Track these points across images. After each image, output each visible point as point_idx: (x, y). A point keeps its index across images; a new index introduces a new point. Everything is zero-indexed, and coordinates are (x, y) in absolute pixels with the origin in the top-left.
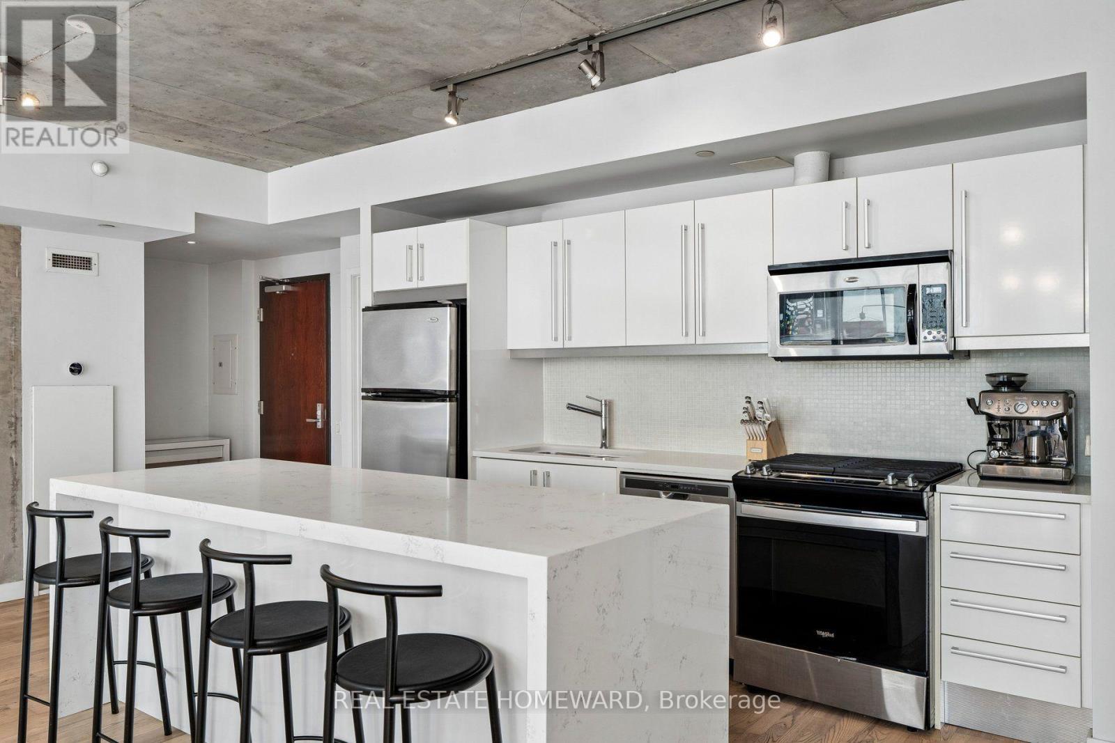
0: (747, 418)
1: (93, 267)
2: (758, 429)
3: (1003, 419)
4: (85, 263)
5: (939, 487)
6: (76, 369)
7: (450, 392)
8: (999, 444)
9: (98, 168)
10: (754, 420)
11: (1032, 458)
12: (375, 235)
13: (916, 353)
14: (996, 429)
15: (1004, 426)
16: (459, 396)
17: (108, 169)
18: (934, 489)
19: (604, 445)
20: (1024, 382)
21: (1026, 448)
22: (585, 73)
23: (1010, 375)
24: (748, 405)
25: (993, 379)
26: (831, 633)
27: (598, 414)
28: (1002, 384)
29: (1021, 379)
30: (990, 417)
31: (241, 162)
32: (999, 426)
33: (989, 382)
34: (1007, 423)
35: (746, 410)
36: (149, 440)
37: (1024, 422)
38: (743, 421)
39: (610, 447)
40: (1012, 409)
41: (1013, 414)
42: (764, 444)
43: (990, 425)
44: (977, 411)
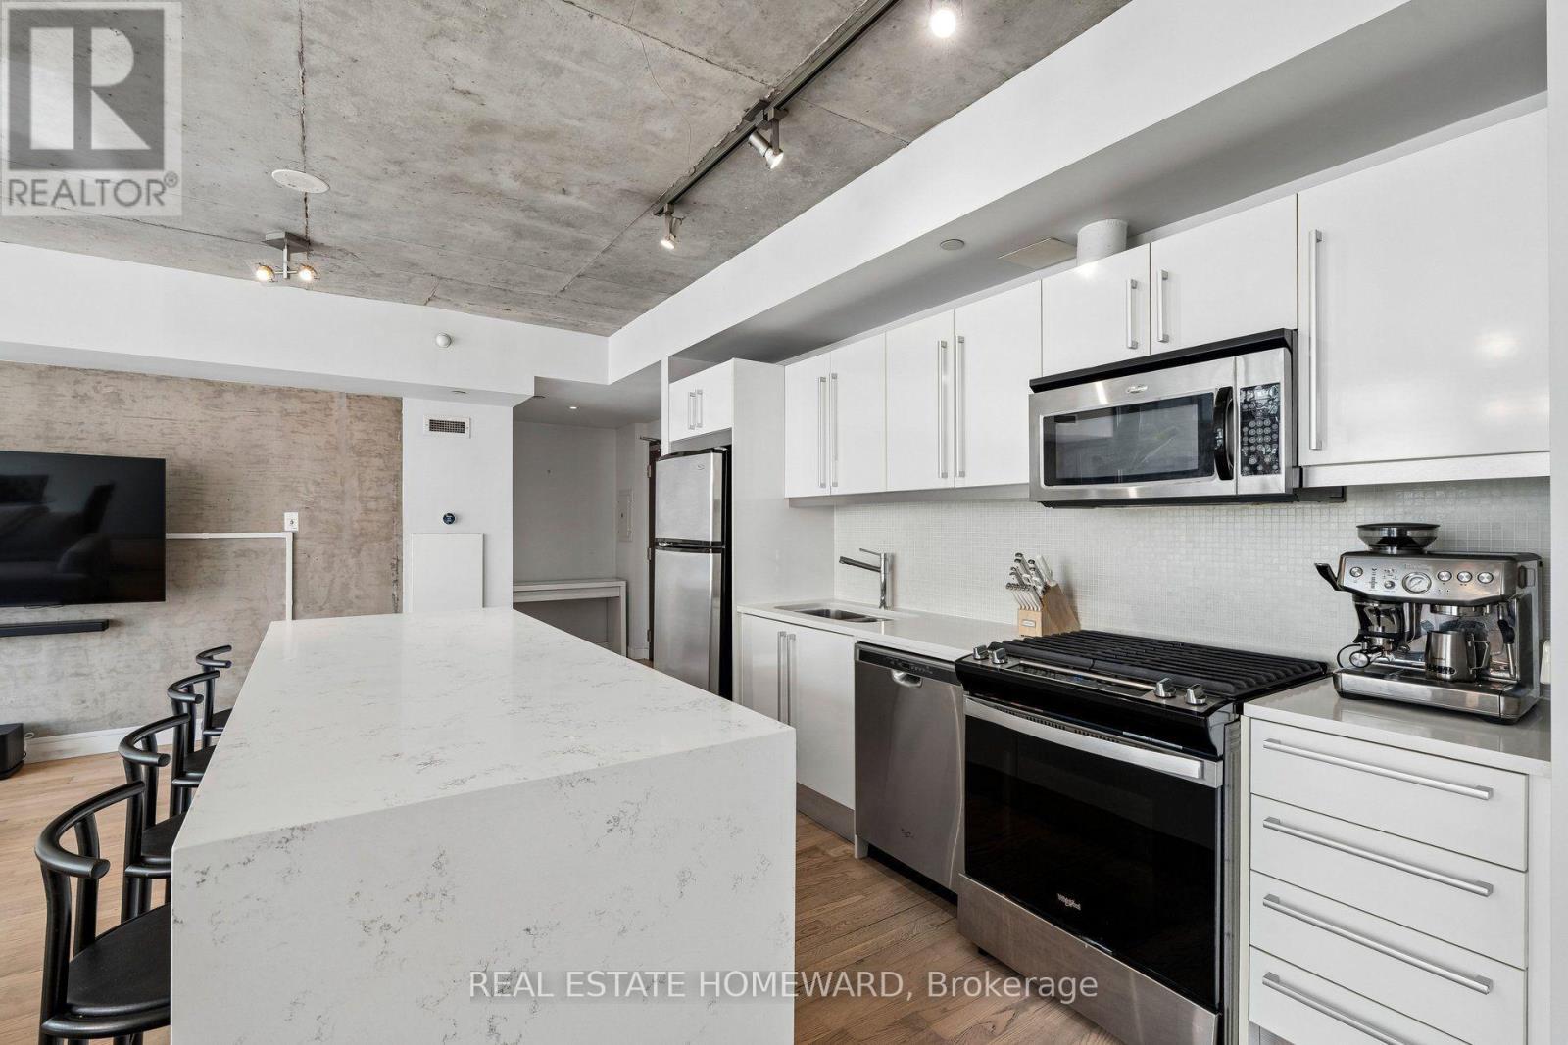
0: (1016, 581)
1: (466, 431)
2: (1028, 596)
3: (1384, 600)
4: (459, 427)
5: (1248, 707)
6: (450, 519)
7: (714, 543)
8: (1379, 641)
9: (441, 340)
10: (1022, 585)
11: (1441, 669)
12: (672, 385)
13: (1232, 492)
14: (1372, 617)
15: (1387, 613)
16: (723, 548)
17: (450, 340)
18: (1239, 710)
19: (883, 604)
20: (1430, 539)
21: (1430, 653)
22: (756, 149)
23: (1403, 527)
24: (1017, 565)
25: (1370, 533)
26: (1077, 902)
27: (876, 569)
28: (1388, 541)
29: (1426, 533)
30: (1360, 597)
31: (576, 327)
32: (1377, 612)
33: (1365, 538)
34: (1393, 608)
35: (1015, 572)
36: (515, 582)
37: (1426, 608)
38: (1010, 585)
39: (893, 607)
40: (1398, 584)
41: (1399, 592)
42: (1037, 616)
43: (1360, 610)
44: (1336, 586)
